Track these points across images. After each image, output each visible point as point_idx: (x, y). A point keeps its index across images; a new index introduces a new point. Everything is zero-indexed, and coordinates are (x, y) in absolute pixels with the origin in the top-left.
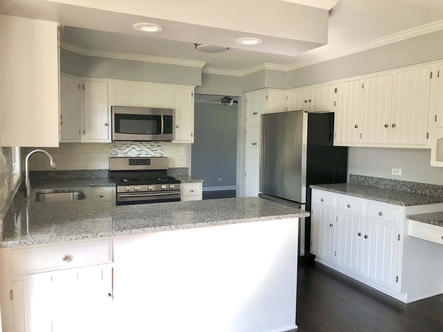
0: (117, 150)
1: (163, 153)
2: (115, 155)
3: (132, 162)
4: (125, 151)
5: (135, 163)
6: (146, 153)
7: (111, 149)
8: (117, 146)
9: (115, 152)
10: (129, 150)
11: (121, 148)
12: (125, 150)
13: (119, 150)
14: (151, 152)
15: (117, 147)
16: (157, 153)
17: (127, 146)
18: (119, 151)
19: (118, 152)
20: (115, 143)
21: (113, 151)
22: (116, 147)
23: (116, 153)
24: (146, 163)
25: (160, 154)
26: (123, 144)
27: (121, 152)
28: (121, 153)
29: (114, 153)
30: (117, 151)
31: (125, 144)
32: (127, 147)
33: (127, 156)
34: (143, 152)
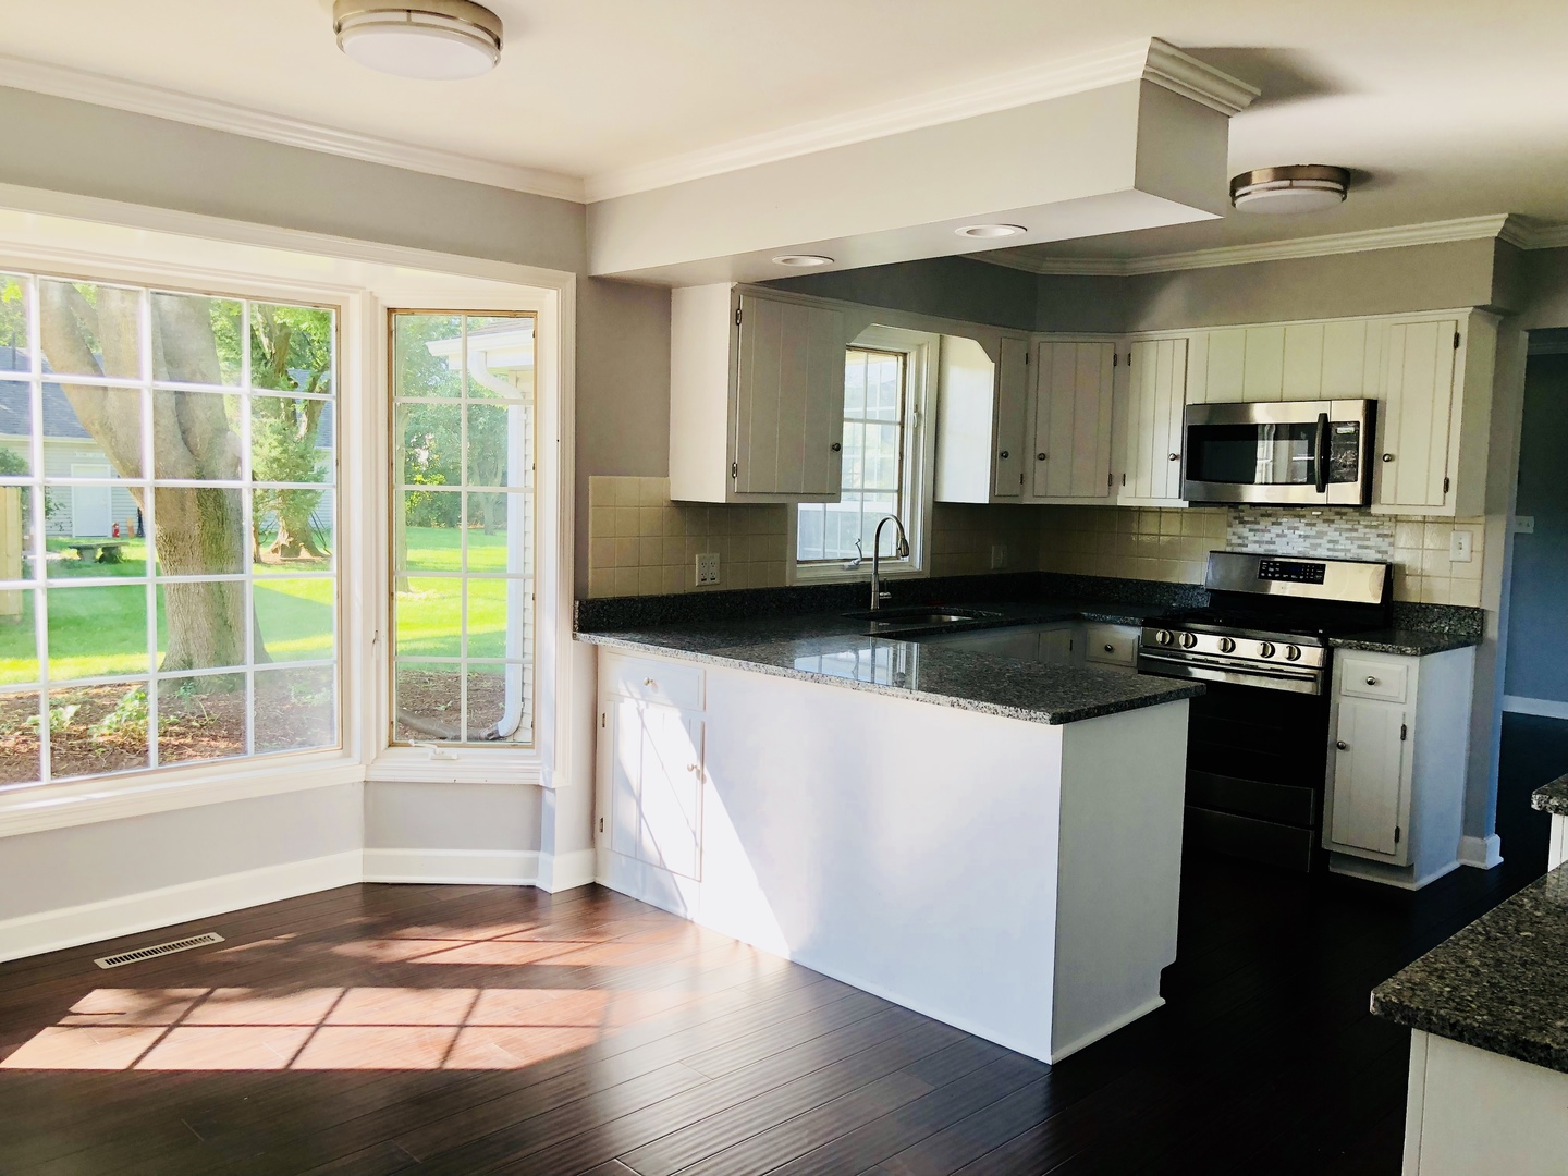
0: (1245, 531)
1: (1390, 549)
2: (1240, 545)
3: (1267, 569)
4: (1267, 537)
5: (1277, 572)
6: (1331, 546)
7: (1229, 529)
8: (1246, 519)
9: (1239, 538)
10: (1280, 532)
11: (1257, 527)
12: (1269, 531)
13: (1250, 530)
14: (1348, 545)
15: (1248, 522)
16: (1367, 547)
17: (1274, 520)
18: (1251, 536)
19: (1247, 538)
20: (1243, 511)
21: (1234, 534)
22: (1242, 522)
23: (1240, 541)
24: (1310, 575)
25: (1379, 552)
26: (1262, 515)
27: (1256, 538)
28: (1256, 542)
29: (1235, 540)
30: (1245, 535)
31: (1269, 515)
32: (1273, 524)
33: (1273, 550)
34: (1324, 541)
